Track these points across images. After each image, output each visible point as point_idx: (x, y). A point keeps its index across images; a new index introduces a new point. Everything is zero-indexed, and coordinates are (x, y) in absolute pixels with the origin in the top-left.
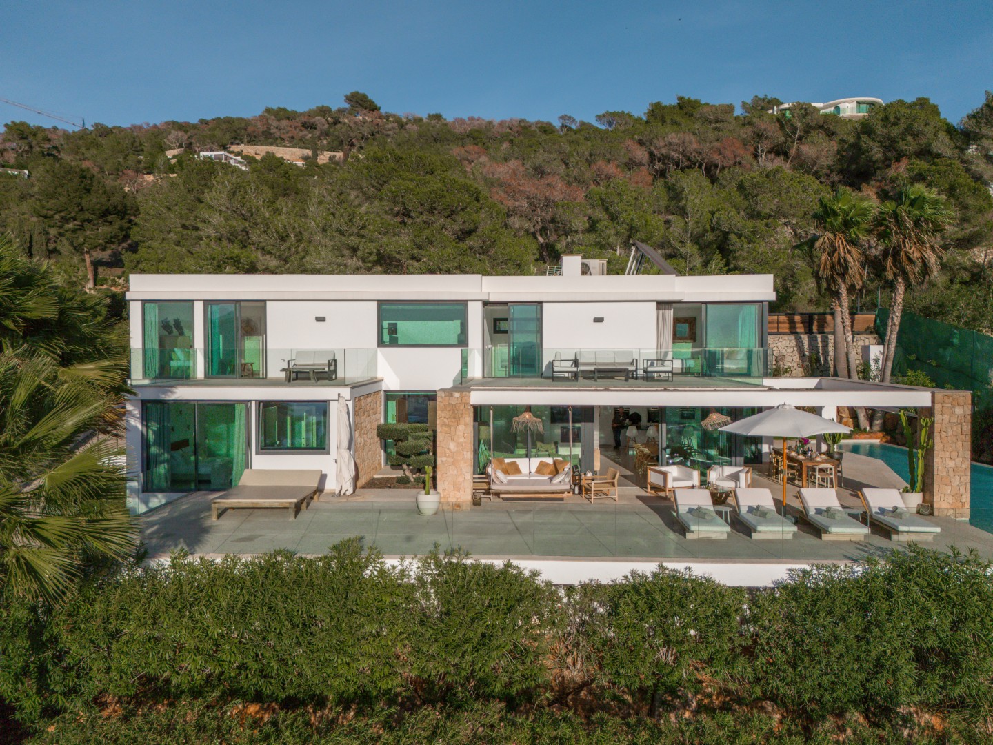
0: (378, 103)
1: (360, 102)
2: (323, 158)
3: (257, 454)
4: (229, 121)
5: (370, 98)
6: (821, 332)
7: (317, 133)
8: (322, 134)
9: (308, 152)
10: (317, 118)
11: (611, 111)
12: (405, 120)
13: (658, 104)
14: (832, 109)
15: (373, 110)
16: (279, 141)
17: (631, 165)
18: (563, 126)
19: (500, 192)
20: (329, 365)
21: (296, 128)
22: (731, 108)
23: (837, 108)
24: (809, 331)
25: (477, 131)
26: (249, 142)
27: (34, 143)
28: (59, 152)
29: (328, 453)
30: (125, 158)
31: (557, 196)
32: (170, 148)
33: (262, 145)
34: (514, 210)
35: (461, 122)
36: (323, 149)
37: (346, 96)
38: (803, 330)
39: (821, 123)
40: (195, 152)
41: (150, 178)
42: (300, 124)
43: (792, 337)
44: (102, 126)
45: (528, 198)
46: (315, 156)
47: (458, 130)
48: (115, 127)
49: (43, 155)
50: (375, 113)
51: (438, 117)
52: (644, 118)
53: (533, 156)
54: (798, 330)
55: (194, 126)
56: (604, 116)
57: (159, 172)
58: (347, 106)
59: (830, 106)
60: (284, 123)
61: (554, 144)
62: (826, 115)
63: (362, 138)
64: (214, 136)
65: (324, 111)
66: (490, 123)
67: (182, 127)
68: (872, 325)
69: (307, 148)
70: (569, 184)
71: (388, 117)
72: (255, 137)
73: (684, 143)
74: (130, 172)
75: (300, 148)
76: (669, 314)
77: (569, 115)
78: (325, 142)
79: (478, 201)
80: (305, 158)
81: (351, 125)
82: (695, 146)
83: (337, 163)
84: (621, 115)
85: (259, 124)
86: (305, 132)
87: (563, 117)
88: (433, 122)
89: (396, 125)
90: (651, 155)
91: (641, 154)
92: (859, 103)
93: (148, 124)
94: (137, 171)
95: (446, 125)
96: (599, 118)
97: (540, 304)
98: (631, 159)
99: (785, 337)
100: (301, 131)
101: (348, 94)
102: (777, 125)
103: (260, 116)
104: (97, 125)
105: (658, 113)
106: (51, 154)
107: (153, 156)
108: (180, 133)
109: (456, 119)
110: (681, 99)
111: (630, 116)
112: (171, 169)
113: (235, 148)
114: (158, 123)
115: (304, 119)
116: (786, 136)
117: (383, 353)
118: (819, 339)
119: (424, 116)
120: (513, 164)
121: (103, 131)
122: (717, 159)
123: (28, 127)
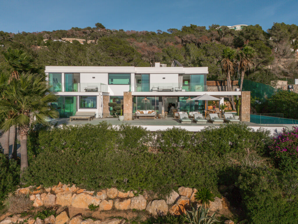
0: (105, 26)
1: (99, 26)
2: (89, 42)
3: (79, 109)
4: (61, 31)
5: (102, 24)
6: (224, 85)
7: (87, 35)
8: (88, 35)
9: (84, 40)
10: (87, 30)
11: (172, 28)
12: (112, 31)
13: (185, 26)
14: (234, 28)
15: (103, 28)
16: (76, 37)
17: (177, 43)
18: (158, 33)
19: (140, 50)
20: (96, 89)
21: (81, 33)
22: (205, 27)
23: (235, 28)
24: (221, 85)
25: (133, 34)
26: (68, 37)
27: (5, 37)
28: (12, 40)
29: (97, 109)
30: (32, 41)
31: (156, 51)
32: (44, 39)
33: (71, 38)
34: (144, 55)
35: (129, 32)
36: (89, 39)
37: (96, 24)
38: (219, 85)
39: (230, 32)
40: (52, 40)
41: (39, 47)
42: (82, 32)
43: (217, 87)
44: (25, 32)
45: (148, 52)
46: (87, 41)
47: (128, 34)
48: (28, 33)
49: (8, 41)
50: (104, 29)
51: (122, 30)
52: (181, 30)
53: (149, 40)
54: (218, 85)
55: (51, 33)
56: (169, 30)
57: (41, 46)
58: (96, 27)
59: (233, 27)
60: (78, 32)
61: (155, 37)
62: (231, 30)
63: (100, 36)
64: (57, 35)
65: (89, 28)
66: (137, 32)
67: (48, 33)
68: (237, 83)
69: (84, 39)
70: (159, 48)
71: (108, 30)
72: (69, 36)
73: (191, 37)
74: (33, 46)
75: (82, 39)
76: (182, 77)
77: (160, 30)
78: (89, 37)
79: (133, 52)
80: (84, 42)
81: (97, 32)
82: (194, 38)
83: (93, 43)
84: (174, 29)
85: (70, 32)
86: (84, 34)
87: (158, 30)
88: (121, 32)
89: (110, 33)
90: (182, 40)
91: (179, 40)
92: (241, 26)
93: (38, 32)
94: (35, 45)
95: (124, 32)
96: (168, 30)
97: (149, 74)
98: (177, 42)
99: (215, 87)
100: (82, 34)
101: (96, 23)
102: (217, 32)
103: (70, 30)
104: (23, 32)
105: (185, 29)
106: (10, 40)
107: (40, 41)
108: (48, 34)
109: (127, 31)
110: (191, 25)
111: (177, 30)
112: (45, 45)
113: (63, 39)
114: (41, 32)
115: (83, 31)
116: (220, 35)
117: (109, 86)
118: (224, 87)
119: (118, 30)
120: (144, 43)
121: (25, 34)
122: (200, 41)
123: (3, 32)
